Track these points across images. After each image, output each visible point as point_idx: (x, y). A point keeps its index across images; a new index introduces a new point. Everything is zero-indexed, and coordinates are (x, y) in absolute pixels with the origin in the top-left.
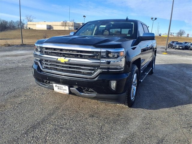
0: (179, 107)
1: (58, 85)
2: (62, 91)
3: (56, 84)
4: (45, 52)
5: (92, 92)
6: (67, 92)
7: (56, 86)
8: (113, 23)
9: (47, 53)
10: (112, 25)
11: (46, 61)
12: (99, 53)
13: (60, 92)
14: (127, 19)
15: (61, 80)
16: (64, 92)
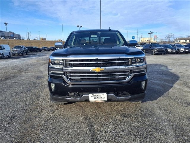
0: (165, 95)
1: (95, 94)
2: (99, 99)
3: (93, 94)
4: (70, 64)
5: (125, 94)
6: (106, 99)
7: (92, 96)
8: (99, 33)
9: (71, 65)
10: (100, 35)
11: (71, 73)
12: (130, 60)
13: (96, 101)
14: (110, 29)
15: (98, 89)
16: (102, 100)
